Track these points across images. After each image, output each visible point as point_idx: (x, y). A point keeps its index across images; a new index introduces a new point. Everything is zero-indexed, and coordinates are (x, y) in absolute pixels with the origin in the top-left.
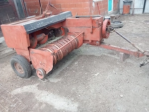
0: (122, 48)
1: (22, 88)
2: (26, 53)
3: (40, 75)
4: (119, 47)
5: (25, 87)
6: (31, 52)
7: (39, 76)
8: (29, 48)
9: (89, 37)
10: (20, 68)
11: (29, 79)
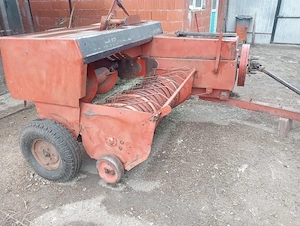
0: (284, 108)
1: (61, 212)
2: (70, 116)
3: (108, 172)
4: (277, 106)
5: (67, 207)
6: (85, 112)
7: (103, 175)
8: (82, 101)
9: (208, 82)
10: (48, 155)
11: (73, 183)
